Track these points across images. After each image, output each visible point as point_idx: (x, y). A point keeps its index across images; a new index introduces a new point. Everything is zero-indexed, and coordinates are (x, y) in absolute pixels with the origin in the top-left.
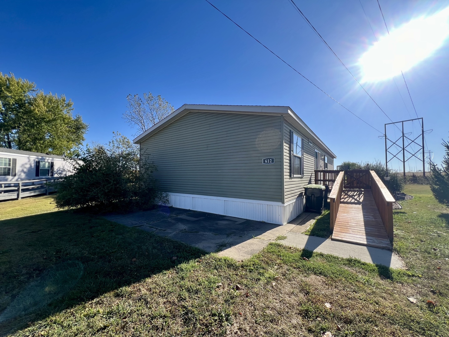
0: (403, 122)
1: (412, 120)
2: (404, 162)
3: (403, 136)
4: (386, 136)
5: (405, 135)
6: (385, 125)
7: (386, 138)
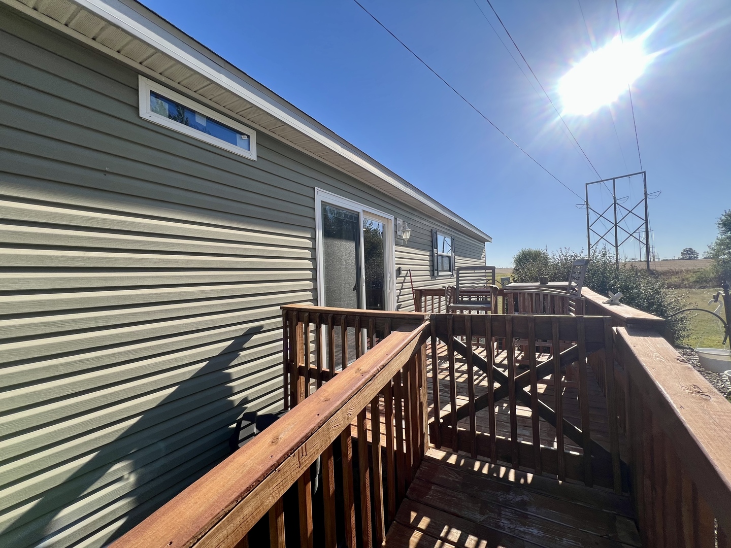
0: (614, 179)
1: (629, 175)
2: (617, 247)
3: (615, 203)
4: (587, 204)
5: (618, 201)
6: (587, 184)
7: (587, 208)
